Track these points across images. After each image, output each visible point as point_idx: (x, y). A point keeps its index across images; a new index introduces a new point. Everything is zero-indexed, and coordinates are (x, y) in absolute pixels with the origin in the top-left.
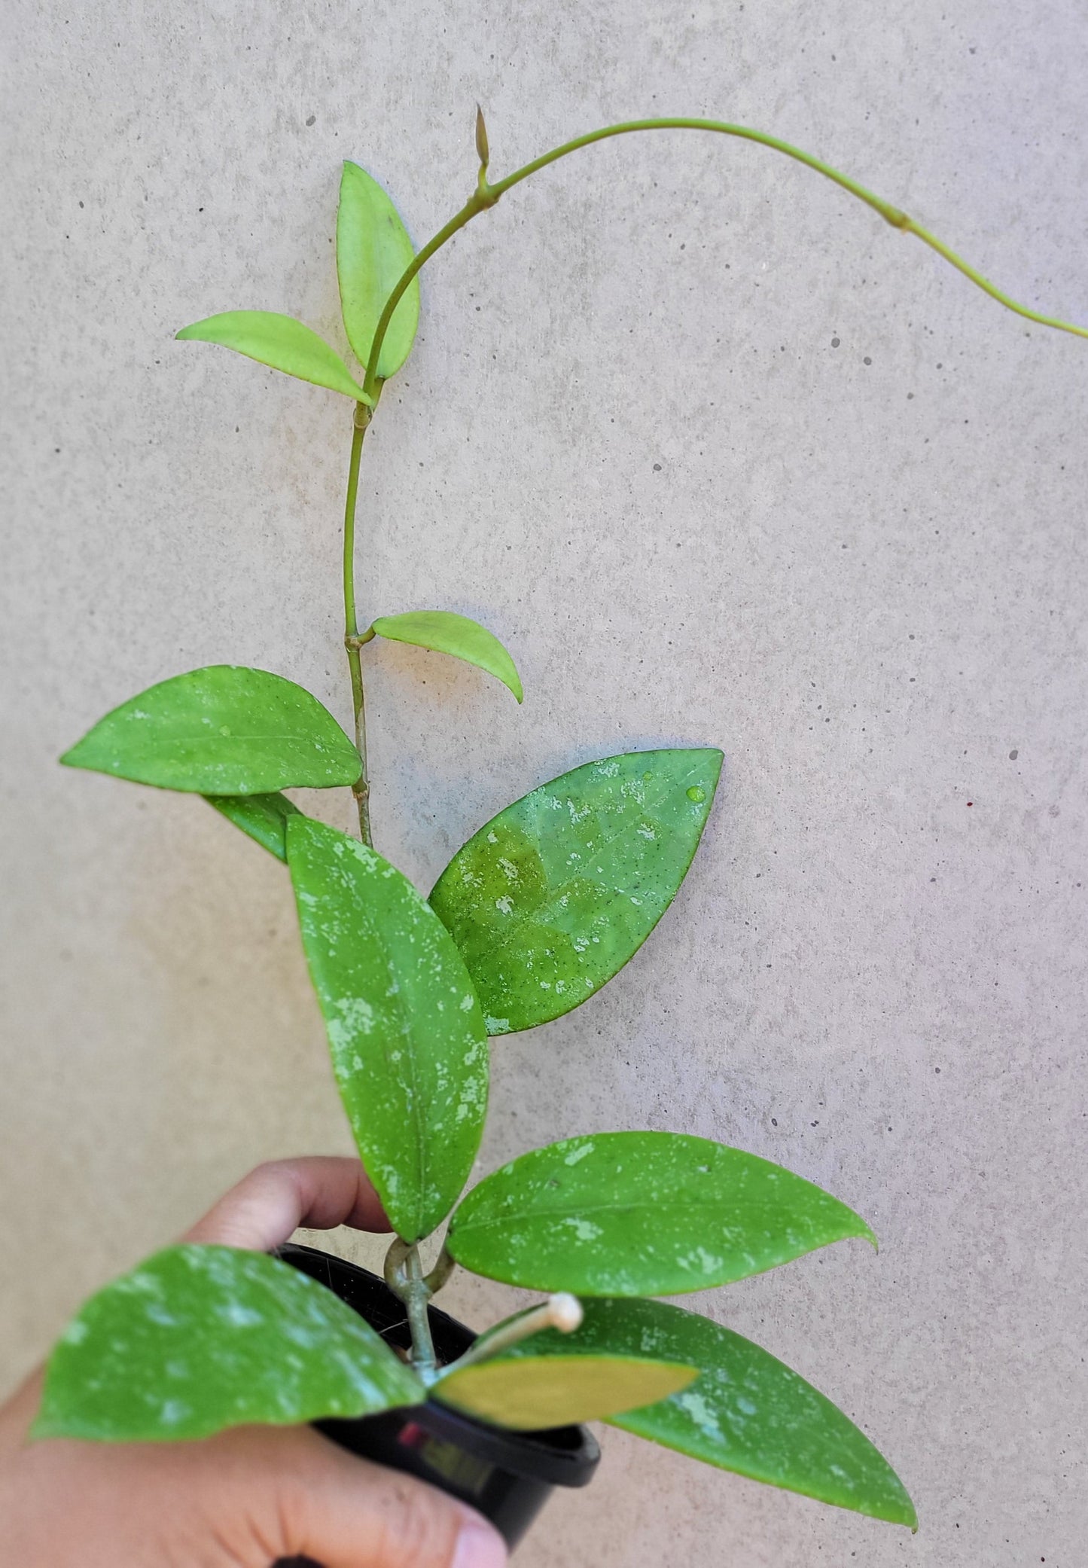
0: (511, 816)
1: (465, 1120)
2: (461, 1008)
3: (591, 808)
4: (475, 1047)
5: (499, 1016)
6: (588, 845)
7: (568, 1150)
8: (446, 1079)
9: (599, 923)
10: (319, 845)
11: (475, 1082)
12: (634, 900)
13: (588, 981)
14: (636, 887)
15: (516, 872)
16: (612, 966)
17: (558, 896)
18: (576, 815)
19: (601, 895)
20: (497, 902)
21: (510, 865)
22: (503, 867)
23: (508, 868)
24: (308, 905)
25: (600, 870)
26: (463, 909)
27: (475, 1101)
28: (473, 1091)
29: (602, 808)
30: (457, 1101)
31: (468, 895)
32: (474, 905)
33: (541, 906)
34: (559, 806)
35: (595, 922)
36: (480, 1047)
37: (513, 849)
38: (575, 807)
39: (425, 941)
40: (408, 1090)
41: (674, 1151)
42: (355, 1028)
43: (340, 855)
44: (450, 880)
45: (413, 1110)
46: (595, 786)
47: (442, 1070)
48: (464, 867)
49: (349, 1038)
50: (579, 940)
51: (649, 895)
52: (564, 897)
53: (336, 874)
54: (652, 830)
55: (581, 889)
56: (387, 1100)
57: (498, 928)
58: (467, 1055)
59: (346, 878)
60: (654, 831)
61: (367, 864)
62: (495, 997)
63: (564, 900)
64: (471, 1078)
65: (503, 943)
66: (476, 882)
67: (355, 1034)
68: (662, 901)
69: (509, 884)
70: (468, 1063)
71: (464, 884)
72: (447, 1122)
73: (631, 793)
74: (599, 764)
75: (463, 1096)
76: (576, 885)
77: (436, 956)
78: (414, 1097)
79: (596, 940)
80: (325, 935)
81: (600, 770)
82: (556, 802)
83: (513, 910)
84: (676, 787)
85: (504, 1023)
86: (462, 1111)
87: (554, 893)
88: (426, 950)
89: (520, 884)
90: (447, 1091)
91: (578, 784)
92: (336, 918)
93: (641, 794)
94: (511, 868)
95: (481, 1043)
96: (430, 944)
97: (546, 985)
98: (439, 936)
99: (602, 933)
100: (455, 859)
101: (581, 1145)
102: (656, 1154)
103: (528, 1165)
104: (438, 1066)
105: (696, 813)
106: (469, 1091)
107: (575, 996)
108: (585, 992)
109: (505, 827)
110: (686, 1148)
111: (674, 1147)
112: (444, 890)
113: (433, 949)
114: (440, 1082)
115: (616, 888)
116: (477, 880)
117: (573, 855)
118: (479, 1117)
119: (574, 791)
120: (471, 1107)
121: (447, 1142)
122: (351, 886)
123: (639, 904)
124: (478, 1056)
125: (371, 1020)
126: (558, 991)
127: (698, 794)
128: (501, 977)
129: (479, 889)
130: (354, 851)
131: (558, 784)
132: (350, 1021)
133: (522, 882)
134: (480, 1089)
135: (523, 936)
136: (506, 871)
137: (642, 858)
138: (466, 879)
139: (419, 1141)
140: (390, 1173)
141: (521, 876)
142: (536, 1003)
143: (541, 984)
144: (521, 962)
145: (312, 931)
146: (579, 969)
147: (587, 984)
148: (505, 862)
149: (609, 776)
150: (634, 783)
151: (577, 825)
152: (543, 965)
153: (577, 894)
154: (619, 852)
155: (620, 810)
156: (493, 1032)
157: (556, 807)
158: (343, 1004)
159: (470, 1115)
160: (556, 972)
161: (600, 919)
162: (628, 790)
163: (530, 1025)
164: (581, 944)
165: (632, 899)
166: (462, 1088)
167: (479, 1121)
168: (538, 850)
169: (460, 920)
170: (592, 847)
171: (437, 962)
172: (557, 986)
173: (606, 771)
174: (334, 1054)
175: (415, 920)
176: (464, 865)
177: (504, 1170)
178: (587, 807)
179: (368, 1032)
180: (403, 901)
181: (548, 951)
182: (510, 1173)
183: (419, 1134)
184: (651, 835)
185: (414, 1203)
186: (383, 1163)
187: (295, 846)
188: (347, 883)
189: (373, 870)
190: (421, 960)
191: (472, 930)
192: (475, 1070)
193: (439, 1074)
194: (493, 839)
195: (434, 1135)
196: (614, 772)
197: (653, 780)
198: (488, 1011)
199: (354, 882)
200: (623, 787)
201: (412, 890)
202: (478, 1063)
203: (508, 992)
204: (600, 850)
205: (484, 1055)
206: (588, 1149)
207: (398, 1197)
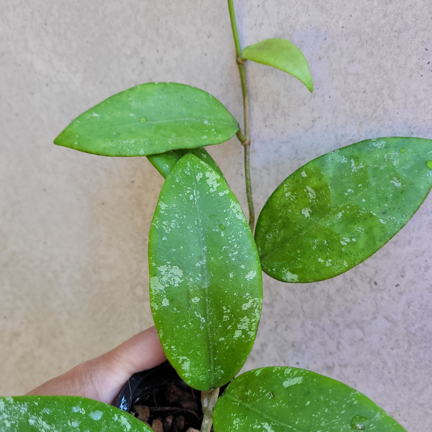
0: (317, 164)
1: (239, 339)
2: (246, 277)
3: (365, 164)
4: (251, 301)
5: (293, 272)
6: (360, 185)
7: (288, 376)
8: (229, 316)
9: (358, 230)
10: (189, 173)
11: (248, 320)
12: (381, 221)
13: (345, 262)
14: (384, 213)
15: (315, 195)
16: (361, 256)
17: (336, 213)
18: (355, 168)
19: (361, 215)
20: (302, 211)
21: (312, 191)
22: (308, 191)
23: (311, 192)
24: (161, 209)
25: (364, 200)
26: (283, 212)
27: (248, 330)
28: (246, 324)
29: (371, 165)
30: (235, 328)
31: (287, 204)
32: (289, 210)
33: (326, 216)
34: (346, 162)
35: (356, 230)
36: (254, 301)
37: (315, 182)
38: (355, 163)
39: (231, 237)
40: (203, 318)
41: (347, 404)
42: (168, 283)
43: (198, 180)
44: (278, 195)
45: (206, 328)
46: (369, 152)
47: (226, 310)
48: (286, 189)
49: (162, 288)
50: (344, 238)
51: (391, 219)
52: (340, 213)
53: (188, 192)
54: (400, 182)
55: (351, 210)
56: (186, 323)
57: (301, 225)
58: (244, 305)
59: (195, 194)
60: (401, 183)
62: (293, 262)
63: (340, 215)
64: (246, 317)
65: (303, 233)
66: (292, 197)
67: (167, 286)
68: (399, 223)
69: (310, 201)
70: (244, 309)
71: (285, 198)
72: (228, 338)
73: (390, 159)
74: (373, 140)
75: (239, 326)
76: (348, 207)
77: (236, 246)
78: (207, 322)
79: (354, 240)
80: (164, 227)
81: (374, 144)
82: (344, 159)
83: (311, 216)
84: (419, 159)
85: (295, 277)
86: (238, 334)
87: (334, 210)
88: (230, 242)
90: (230, 322)
91: (359, 150)
92: (176, 218)
93: (397, 160)
94: (312, 192)
95: (256, 299)
96: (234, 238)
97: (321, 260)
98: (242, 234)
99: (358, 236)
100: (282, 184)
101: (297, 376)
102: (334, 402)
103: (267, 374)
104: (224, 308)
105: (429, 175)
106: (244, 324)
107: (336, 269)
108: (342, 269)
109: (312, 169)
110: (356, 405)
111: (348, 402)
112: (274, 199)
113: (234, 242)
114: (225, 316)
115: (371, 212)
116: (293, 196)
117: (349, 190)
118: (249, 338)
119: (356, 154)
120: (244, 332)
121: (227, 348)
122: (196, 199)
123: (383, 223)
124: (252, 306)
125: (181, 279)
126: (327, 265)
128: (298, 251)
129: (293, 202)
130: (208, 178)
131: (347, 149)
132: (164, 279)
133: (318, 201)
134: (252, 323)
135: (313, 231)
136: (309, 194)
137: (391, 197)
138: (287, 195)
139: (209, 345)
140: (183, 361)
141: (317, 198)
142: (314, 269)
143: (319, 259)
144: (310, 246)
145: (157, 224)
146: (341, 255)
147: (344, 264)
148: (309, 189)
149: (379, 148)
150: (393, 153)
151: (355, 174)
152: (321, 249)
153: (348, 212)
154: (377, 192)
155: (382, 168)
156: (289, 280)
157: (344, 162)
158: (162, 269)
159: (243, 336)
160: (328, 254)
161: (359, 228)
162: (389, 157)
163: (308, 281)
164: (345, 241)
166: (239, 322)
167: (250, 340)
168: (329, 184)
169: (281, 217)
170: (361, 187)
171: (235, 249)
172: (327, 262)
173: (377, 145)
174: (151, 296)
175: (229, 223)
176: (286, 187)
177: (256, 372)
178: (362, 163)
179: (177, 285)
180: (225, 211)
181: (326, 242)
182: (257, 375)
183: (208, 342)
184: (398, 185)
185: (205, 374)
186: (179, 355)
187: (172, 173)
188: (194, 197)
189: (214, 191)
190: (225, 247)
191: (286, 224)
192: (249, 313)
193: (224, 312)
194: (304, 174)
195: (220, 343)
196: (382, 146)
197: (406, 153)
198: (288, 269)
199: (198, 197)
200: (386, 155)
201: (234, 204)
202: (251, 309)
203: (300, 261)
204: (366, 189)
205: (257, 305)
206: (298, 380)
207: (191, 371)
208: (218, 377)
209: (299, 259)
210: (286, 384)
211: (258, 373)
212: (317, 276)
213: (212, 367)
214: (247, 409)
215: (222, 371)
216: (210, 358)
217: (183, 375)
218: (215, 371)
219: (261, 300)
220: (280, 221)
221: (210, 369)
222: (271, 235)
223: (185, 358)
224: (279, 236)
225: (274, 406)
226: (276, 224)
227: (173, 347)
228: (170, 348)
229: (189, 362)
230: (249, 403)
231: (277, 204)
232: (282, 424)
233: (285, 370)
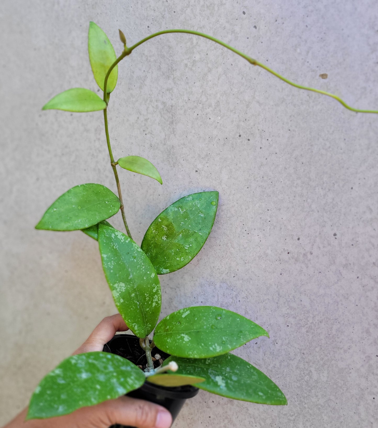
0: (164, 214)
1: (155, 306)
2: (151, 277)
3: (186, 209)
4: (156, 287)
5: (166, 268)
6: (186, 220)
8: (149, 297)
9: (191, 241)
10: (108, 236)
11: (157, 296)
12: (200, 234)
13: (190, 257)
14: (200, 230)
16: (196, 252)
17: (179, 235)
18: (182, 212)
19: (190, 233)
20: (162, 237)
21: (165, 227)
22: (163, 228)
24: (104, 258)
25: (190, 226)
27: (158, 301)
28: (157, 298)
29: (189, 209)
30: (152, 302)
31: (154, 236)
32: (156, 239)
33: (174, 237)
36: (158, 286)
37: (165, 223)
38: (181, 209)
39: (139, 260)
40: (138, 303)
42: (120, 291)
44: (149, 233)
45: (140, 307)
46: (186, 203)
47: (147, 295)
49: (118, 294)
51: (204, 231)
52: (181, 234)
53: (112, 245)
55: (185, 232)
56: (131, 307)
57: (163, 244)
58: (154, 290)
59: (115, 245)
61: (121, 239)
62: (164, 263)
63: (181, 235)
64: (156, 295)
65: (165, 248)
66: (156, 232)
67: (120, 293)
68: (207, 233)
69: (165, 232)
70: (154, 291)
72: (150, 308)
74: (186, 197)
75: (154, 300)
76: (184, 231)
77: (143, 264)
78: (140, 304)
79: (191, 245)
80: (109, 266)
81: (187, 199)
82: (176, 208)
83: (167, 239)
84: (208, 202)
85: (168, 270)
86: (154, 304)
87: (178, 233)
88: (140, 263)
89: (168, 232)
90: (149, 300)
91: (181, 203)
92: (113, 260)
93: (199, 204)
95: (158, 285)
96: (141, 261)
98: (143, 257)
99: (192, 243)
100: (150, 227)
102: (206, 314)
103: (173, 317)
105: (214, 208)
107: (186, 261)
109: (163, 217)
110: (215, 311)
111: (211, 311)
112: (147, 235)
114: (147, 298)
115: (195, 231)
117: (182, 223)
118: (159, 304)
119: (181, 205)
121: (151, 313)
122: (117, 248)
123: (201, 234)
124: (157, 289)
125: (125, 287)
127: (214, 203)
128: (165, 258)
129: (157, 234)
130: (118, 235)
131: (176, 203)
132: (118, 290)
133: (169, 231)
134: (159, 297)
135: (170, 246)
137: (201, 222)
138: (153, 232)
139: (143, 314)
140: (135, 325)
141: (168, 230)
142: (176, 264)
143: (177, 259)
144: (171, 253)
145: (106, 266)
146: (187, 254)
148: (163, 226)
150: (197, 202)
151: (182, 215)
152: (177, 254)
154: (194, 221)
155: (194, 209)
156: (165, 273)
157: (176, 210)
158: (116, 285)
159: (157, 305)
160: (181, 255)
161: (191, 239)
162: (195, 203)
163: (175, 270)
164: (187, 247)
165: (199, 233)
166: (153, 298)
167: (159, 305)
168: (172, 222)
169: (153, 243)
170: (187, 220)
171: (143, 266)
172: (181, 259)
173: (189, 199)
174: (115, 300)
175: (136, 254)
176: (152, 228)
177: (167, 318)
178: (184, 209)
179: (124, 291)
180: (132, 249)
181: (178, 249)
182: (168, 319)
183: (142, 313)
184: (203, 215)
185: (143, 329)
186: (132, 324)
187: (100, 238)
188: (116, 247)
189: (123, 241)
190: (138, 266)
191: (156, 246)
192: (157, 293)
193: (146, 296)
194: (160, 220)
195: (147, 312)
196: (191, 199)
197: (202, 200)
198: (163, 267)
199: (118, 246)
200: (194, 203)
201: (135, 245)
202: (157, 290)
203: (168, 262)
204: (189, 221)
205: (159, 288)
206: (188, 312)
207: (138, 330)
209: (167, 261)
210: (183, 316)
211: (168, 318)
212: (179, 267)
213: (145, 325)
214: (171, 333)
215: (150, 325)
216: (144, 321)
217: (136, 332)
218: (147, 326)
219: (160, 285)
220: (152, 246)
221: (145, 326)
222: (149, 253)
223: (135, 324)
224: (153, 253)
225: (182, 327)
226: (150, 248)
227: (129, 320)
228: (128, 321)
229: (137, 326)
230: (170, 331)
231: (149, 238)
232: (189, 331)
233: (180, 311)
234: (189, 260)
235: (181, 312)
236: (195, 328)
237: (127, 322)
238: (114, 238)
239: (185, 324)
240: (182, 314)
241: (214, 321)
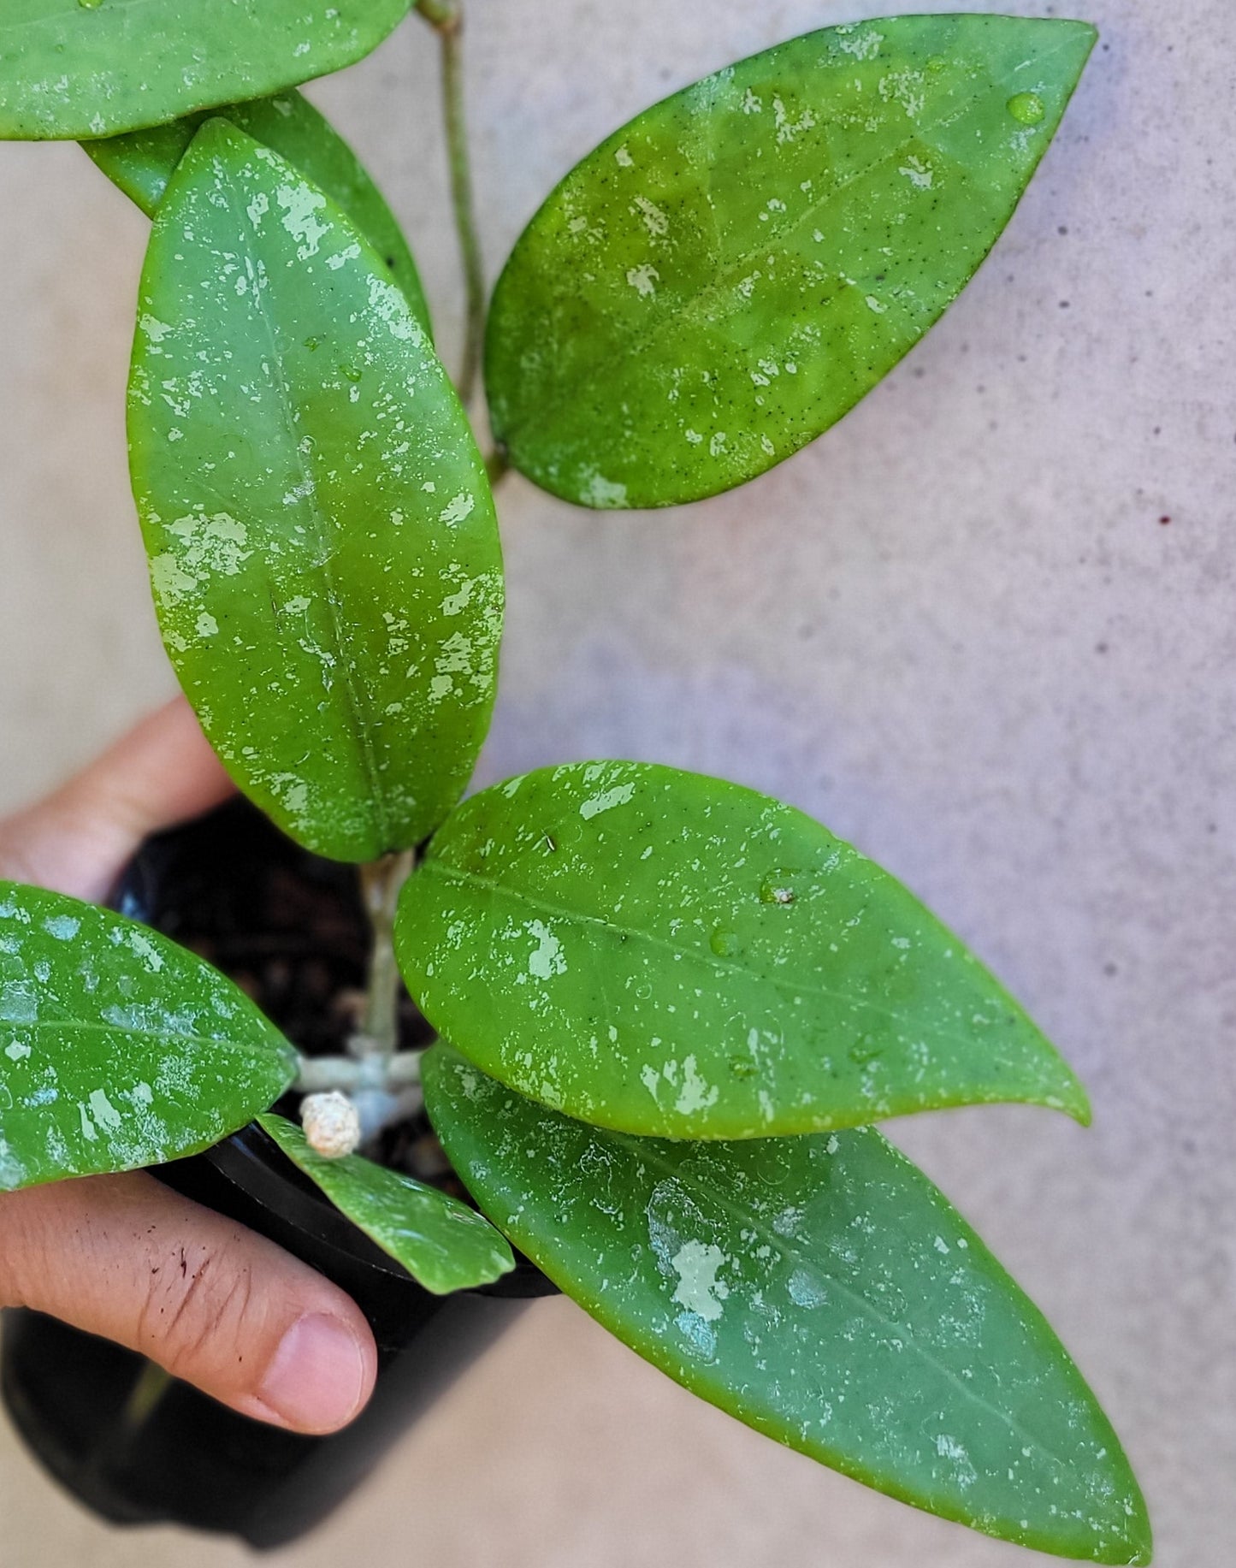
0: (662, 121)
1: (447, 700)
2: (442, 518)
3: (817, 116)
4: (467, 586)
5: (612, 477)
6: (804, 186)
7: (596, 786)
8: (406, 638)
9: (803, 337)
10: (222, 202)
11: (468, 641)
12: (872, 303)
13: (767, 442)
14: (880, 278)
15: (665, 223)
16: (812, 420)
17: (733, 280)
18: (787, 127)
19: (812, 285)
20: (629, 275)
21: (655, 211)
22: (641, 213)
23: (651, 215)
24: (149, 342)
25: (819, 237)
26: (568, 280)
27: (469, 671)
28: (462, 655)
29: (836, 119)
30: (430, 672)
31: (577, 258)
32: (587, 275)
33: (705, 291)
34: (757, 108)
35: (795, 334)
36: (478, 586)
37: (660, 182)
38: (787, 111)
39: (381, 398)
40: (328, 656)
42: (206, 567)
44: (547, 228)
45: (340, 684)
46: (831, 74)
47: (395, 623)
48: (571, 207)
49: (191, 585)
50: (761, 363)
51: (902, 295)
52: (748, 280)
53: (229, 269)
54: (927, 170)
55: (780, 268)
56: (276, 677)
57: (629, 320)
58: (447, 599)
59: (251, 274)
60: (930, 173)
61: (304, 242)
62: (611, 442)
63: (747, 285)
64: (457, 636)
65: (634, 348)
66: (591, 234)
67: (204, 576)
68: (924, 308)
69: (653, 244)
70: (449, 611)
71: (571, 236)
72: (411, 703)
73: (897, 94)
74: (844, 31)
75: (440, 664)
76: (771, 260)
77: (400, 426)
78: (341, 664)
79: (791, 368)
80: (168, 398)
81: (844, 45)
82: (751, 99)
83: (657, 292)
84: (988, 90)
85: (618, 491)
86: (440, 687)
88: (381, 415)
89: (672, 245)
90: (410, 656)
91: (798, 66)
92: (201, 364)
93: (917, 98)
94: (655, 216)
95: (482, 578)
96: (392, 403)
97: (695, 436)
98: (414, 385)
99: (803, 356)
100: (557, 192)
101: (617, 784)
104: (388, 617)
105: (1019, 145)
106: (454, 656)
107: (740, 463)
108: (758, 461)
109: (648, 139)
112: (534, 243)
113: (395, 413)
114: (393, 641)
115: (842, 275)
116: (594, 231)
117: (773, 204)
118: (478, 695)
119: (790, 80)
120: (459, 679)
121: (414, 730)
122: (255, 291)
123: (878, 310)
124: (473, 600)
125: (243, 549)
126: (714, 450)
127: (1029, 109)
128: (624, 408)
129: (596, 249)
130: (290, 210)
131: (759, 63)
132: (193, 557)
133: (675, 242)
134: (479, 652)
135: (668, 341)
136: (647, 219)
137: (900, 222)
138: (576, 226)
139: (357, 730)
140: (285, 786)
141: (673, 232)
142: (673, 466)
143: (687, 434)
144: (660, 388)
145: (144, 392)
146: (754, 417)
147: (763, 447)
148: (643, 204)
149: (860, 58)
150: (905, 74)
151: (788, 147)
152: (695, 400)
153: (771, 277)
154: (857, 207)
155: (872, 126)
156: (599, 503)
157: (751, 110)
158: (183, 528)
159: (459, 692)
160: (714, 415)
161: (806, 330)
162: (892, 87)
163: (659, 504)
164: (764, 371)
165: (869, 299)
166: (437, 652)
167: (480, 699)
168: (705, 189)
169: (561, 299)
170: (809, 190)
171: (401, 438)
172: (713, 441)
173: (854, 48)
174: (160, 613)
175: (369, 356)
176: (569, 203)
177: (506, 788)
178: (809, 112)
179: (233, 570)
180: (352, 319)
181: (707, 375)
182: (509, 796)
183: (354, 720)
184: (923, 180)
185: (359, 815)
186: (268, 772)
187: (170, 208)
188: (250, 284)
189: (311, 253)
190: (367, 434)
191: (582, 319)
192: (467, 621)
193: (389, 629)
194: (624, 159)
195: (388, 720)
196: (870, 51)
197: (947, 73)
198: (597, 465)
199: (264, 282)
200: (883, 82)
201: (382, 291)
202: (473, 610)
203: (631, 439)
204: (824, 199)
205: (488, 594)
206: (623, 794)
207: (312, 814)
208: (401, 817)
209: (628, 433)
210: (588, 810)
211: (512, 788)
212: (684, 487)
213: (377, 792)
214: (487, 893)
215: (410, 801)
216: (366, 769)
217: (292, 825)
218: (388, 802)
219: (499, 577)
220: (559, 313)
221: (373, 798)
222: (536, 356)
223: (288, 776)
224: (560, 359)
225: (556, 874)
226: (547, 322)
227: (248, 750)
228: (238, 754)
229: (304, 788)
230: (489, 875)
231: (544, 257)
232: (580, 918)
233: (588, 770)
234: (760, 461)
235: (587, 778)
236: (617, 908)
237: (230, 755)
238: (256, 227)
239: (580, 861)
240: (585, 796)
241: (743, 900)
